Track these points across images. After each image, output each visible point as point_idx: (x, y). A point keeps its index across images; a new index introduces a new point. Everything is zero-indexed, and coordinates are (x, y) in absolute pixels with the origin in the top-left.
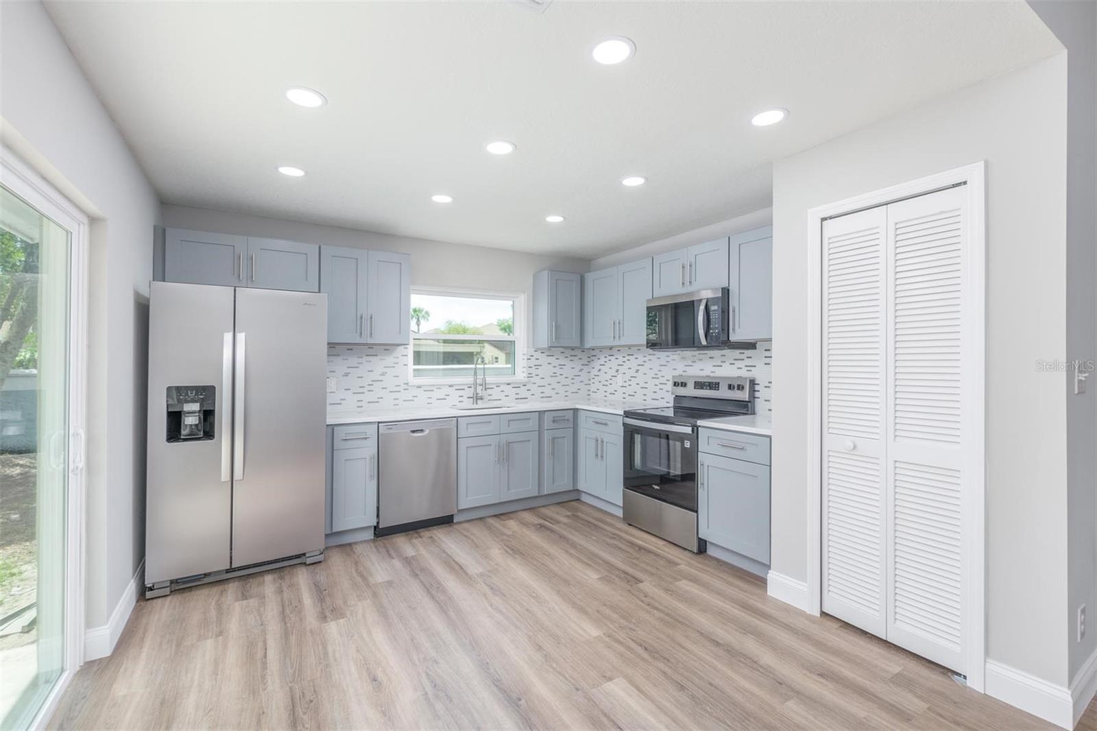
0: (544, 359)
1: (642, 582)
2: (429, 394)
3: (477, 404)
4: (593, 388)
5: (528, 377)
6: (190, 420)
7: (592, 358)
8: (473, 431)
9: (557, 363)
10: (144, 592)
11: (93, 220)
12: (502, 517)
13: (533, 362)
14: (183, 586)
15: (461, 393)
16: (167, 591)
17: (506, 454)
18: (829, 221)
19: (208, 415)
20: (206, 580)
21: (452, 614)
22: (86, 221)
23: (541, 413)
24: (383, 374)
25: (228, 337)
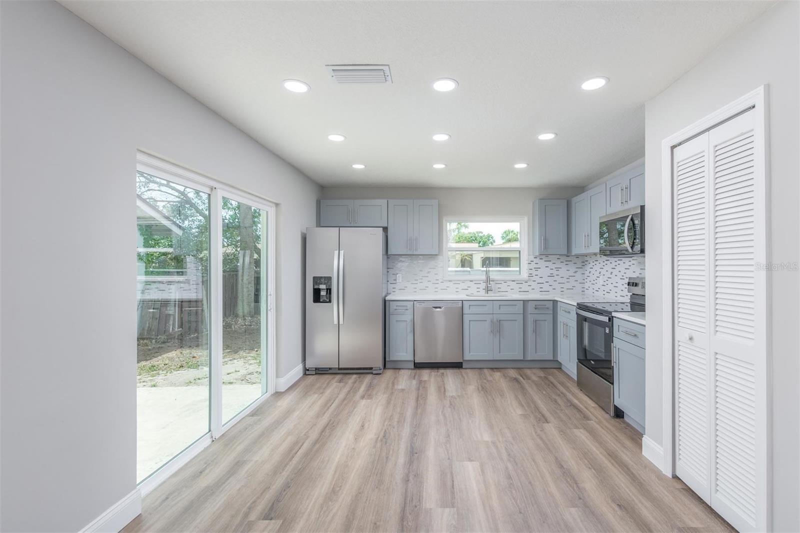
0: (542, 264)
1: (548, 423)
2: (456, 286)
3: (487, 293)
4: (586, 286)
5: (529, 276)
6: (323, 293)
7: (586, 263)
8: (474, 310)
9: (554, 266)
10: (306, 371)
11: (277, 205)
12: (495, 370)
13: (533, 265)
14: (320, 371)
15: (478, 286)
16: (314, 373)
17: (497, 327)
18: (678, 148)
19: (329, 291)
20: (330, 371)
21: (419, 411)
22: (274, 205)
23: (525, 302)
24: (429, 272)
25: (336, 252)
